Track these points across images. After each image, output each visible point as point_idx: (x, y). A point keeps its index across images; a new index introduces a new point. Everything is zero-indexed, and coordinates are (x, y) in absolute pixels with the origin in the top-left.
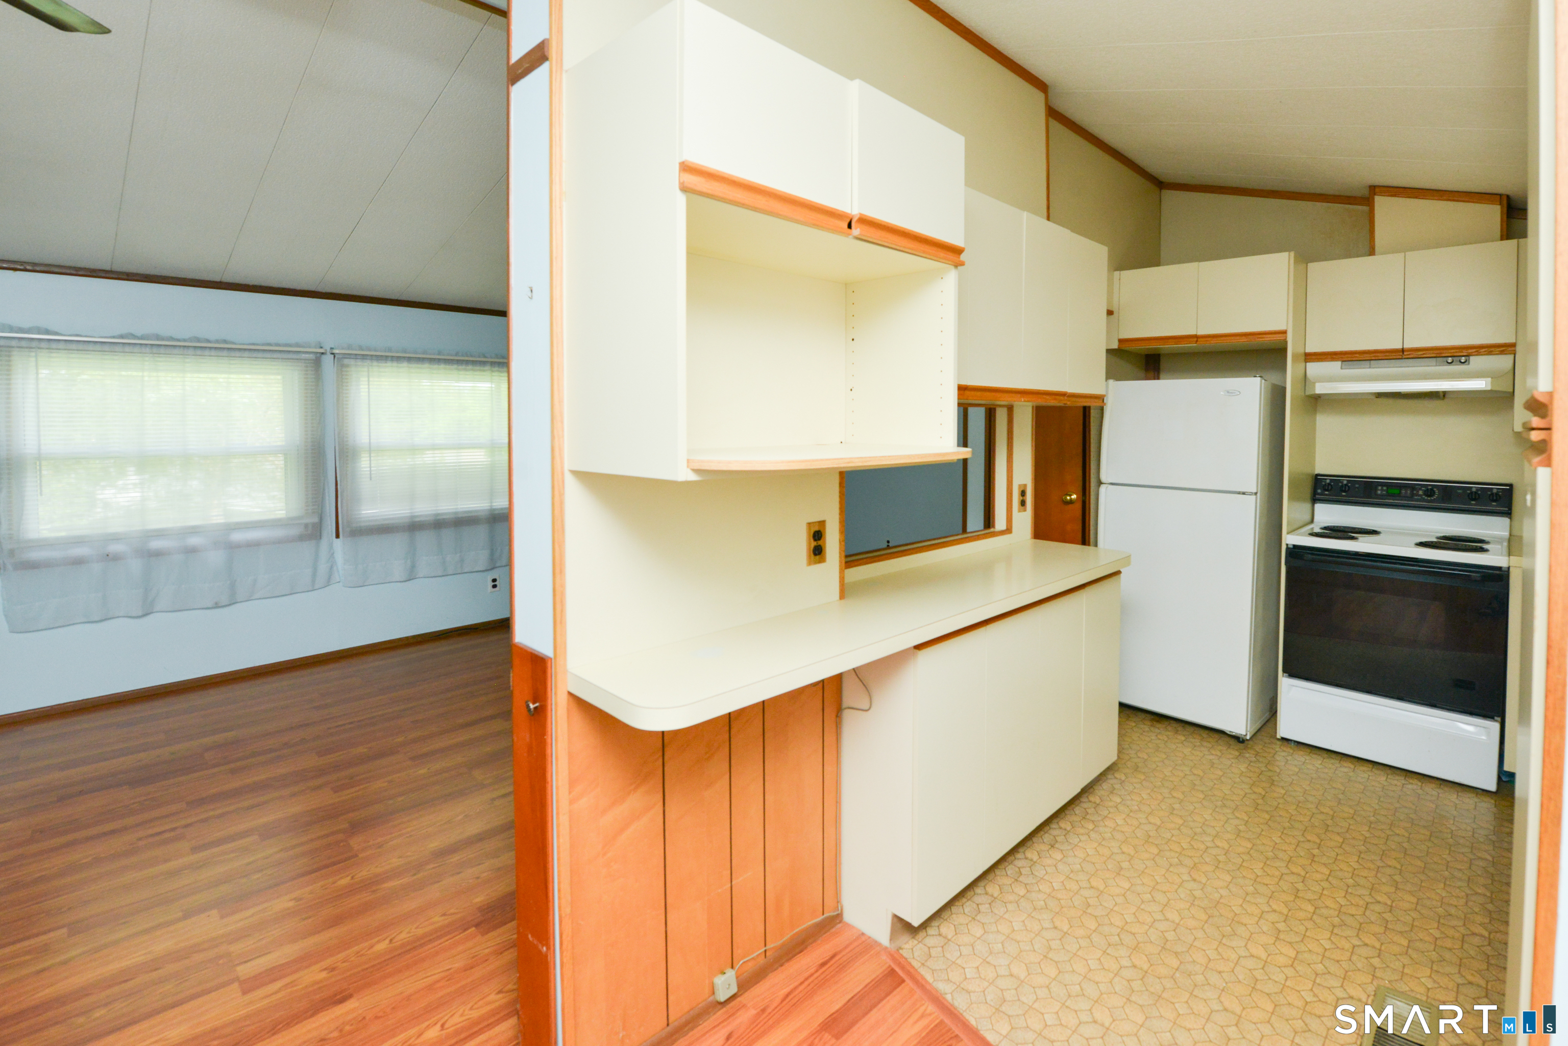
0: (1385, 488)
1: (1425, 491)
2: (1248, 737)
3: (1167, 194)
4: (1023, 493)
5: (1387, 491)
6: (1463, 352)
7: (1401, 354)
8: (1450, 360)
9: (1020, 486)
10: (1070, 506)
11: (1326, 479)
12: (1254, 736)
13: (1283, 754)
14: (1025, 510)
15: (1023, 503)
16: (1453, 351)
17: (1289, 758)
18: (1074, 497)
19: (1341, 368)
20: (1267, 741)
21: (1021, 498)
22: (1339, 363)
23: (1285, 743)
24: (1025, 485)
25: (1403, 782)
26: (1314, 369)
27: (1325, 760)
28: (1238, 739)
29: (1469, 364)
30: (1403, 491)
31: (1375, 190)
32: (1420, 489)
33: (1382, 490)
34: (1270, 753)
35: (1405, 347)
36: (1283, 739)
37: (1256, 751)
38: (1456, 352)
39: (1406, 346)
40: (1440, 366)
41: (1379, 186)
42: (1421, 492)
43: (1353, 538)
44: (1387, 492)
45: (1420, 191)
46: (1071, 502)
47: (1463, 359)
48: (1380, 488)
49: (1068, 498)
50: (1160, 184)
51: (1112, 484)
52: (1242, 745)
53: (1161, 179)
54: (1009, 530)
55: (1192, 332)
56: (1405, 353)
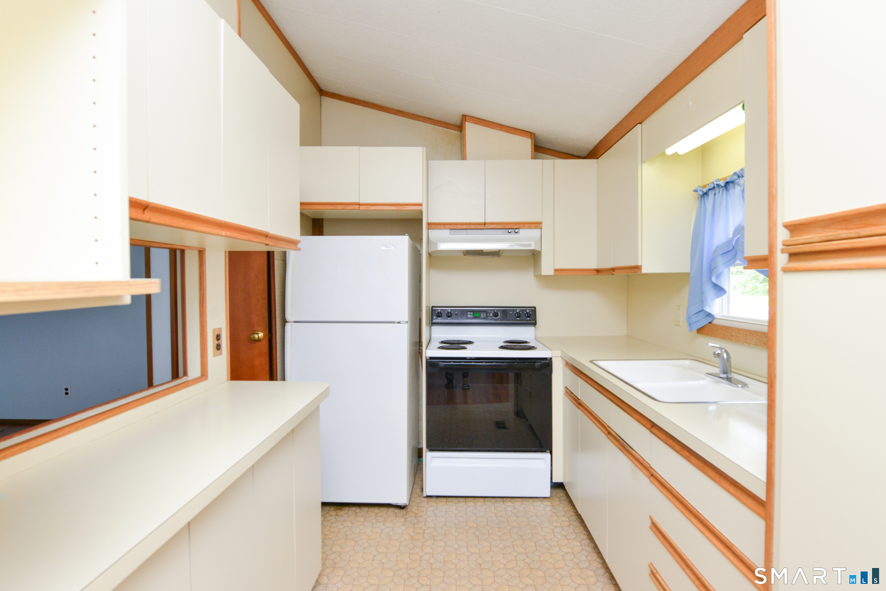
0: (472, 313)
1: (493, 314)
2: (408, 504)
3: (327, 101)
4: (218, 337)
5: (473, 314)
6: (516, 226)
7: (484, 226)
8: (510, 231)
9: (214, 330)
10: (258, 344)
11: (438, 309)
12: (410, 500)
13: (431, 509)
14: (221, 354)
15: (218, 347)
16: (511, 225)
17: (436, 511)
18: (261, 335)
19: (450, 234)
20: (418, 501)
21: (216, 342)
22: (448, 231)
23: (430, 499)
24: (220, 329)
25: (504, 506)
26: (434, 234)
27: (457, 505)
28: (401, 507)
29: (519, 234)
30: (482, 315)
31: (465, 118)
32: (491, 312)
33: (470, 314)
34: (423, 511)
35: (486, 221)
36: (428, 497)
37: (415, 513)
38: (513, 226)
39: (488, 220)
40: (505, 234)
41: (468, 116)
42: (491, 315)
43: (464, 348)
44: (473, 316)
45: (491, 123)
46: (259, 340)
47: (517, 230)
48: (469, 313)
49: (256, 336)
50: (322, 92)
51: (296, 322)
52: (403, 510)
53: (322, 88)
54: (204, 375)
55: (356, 201)
56: (486, 225)
